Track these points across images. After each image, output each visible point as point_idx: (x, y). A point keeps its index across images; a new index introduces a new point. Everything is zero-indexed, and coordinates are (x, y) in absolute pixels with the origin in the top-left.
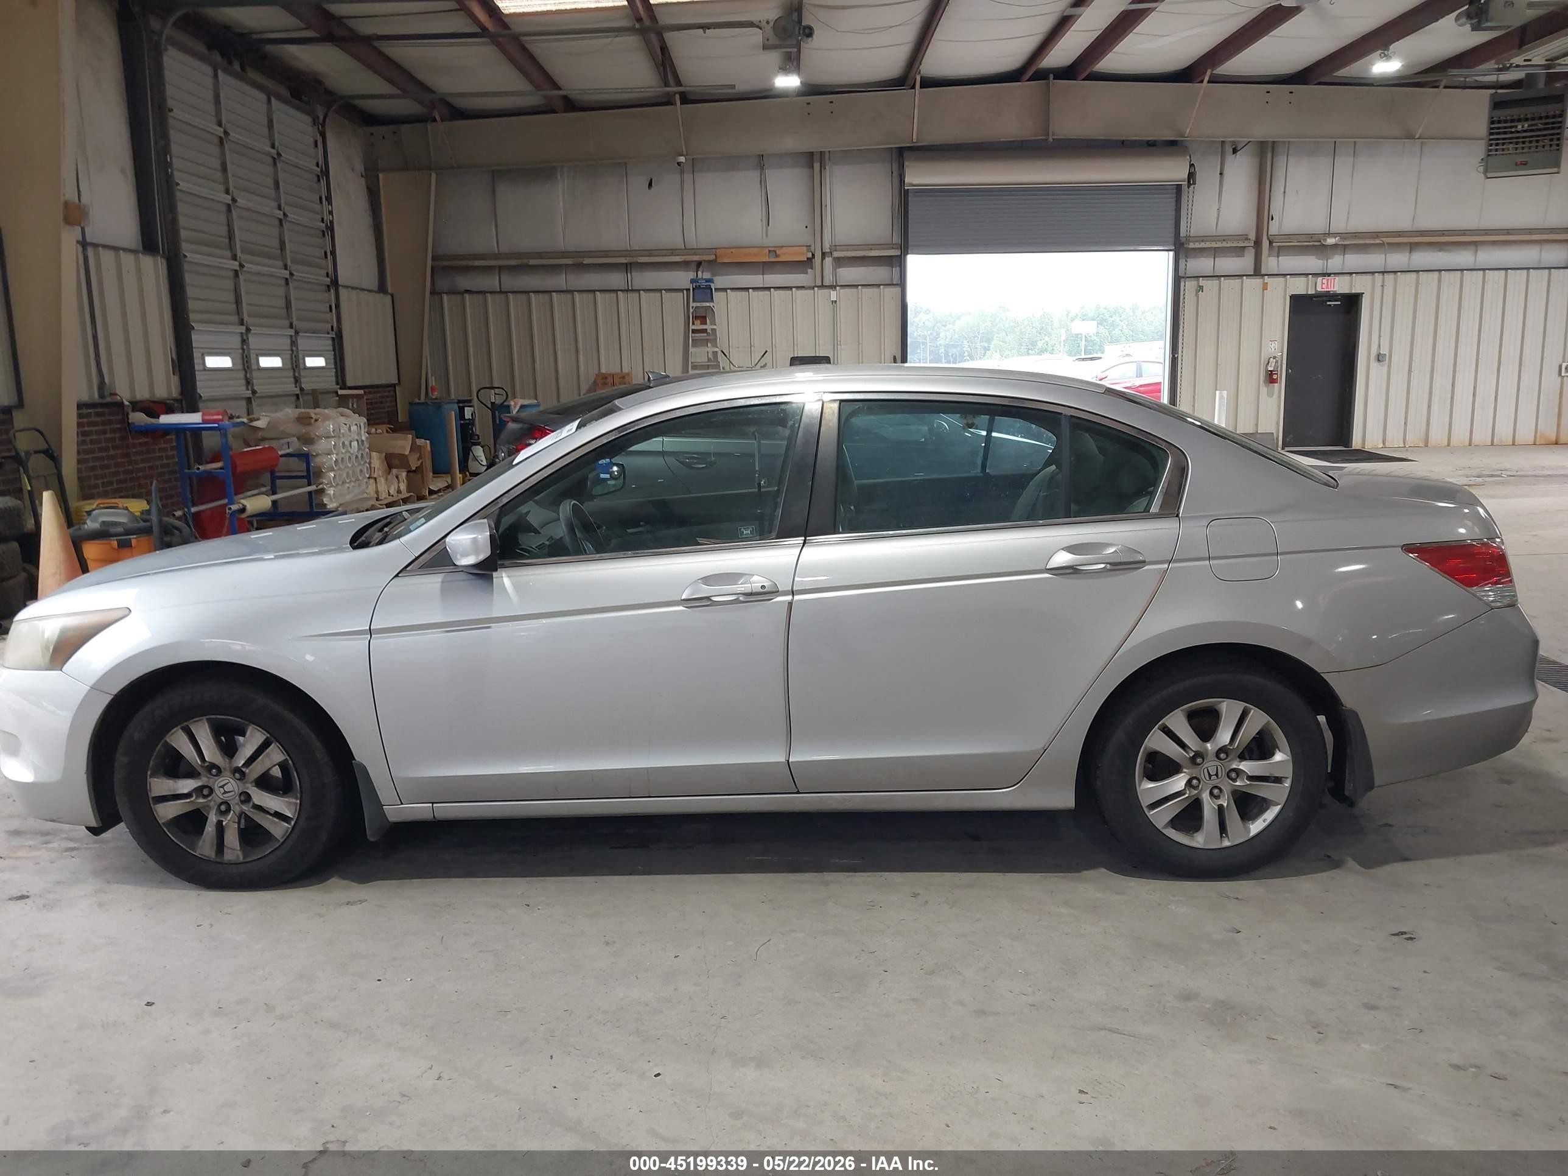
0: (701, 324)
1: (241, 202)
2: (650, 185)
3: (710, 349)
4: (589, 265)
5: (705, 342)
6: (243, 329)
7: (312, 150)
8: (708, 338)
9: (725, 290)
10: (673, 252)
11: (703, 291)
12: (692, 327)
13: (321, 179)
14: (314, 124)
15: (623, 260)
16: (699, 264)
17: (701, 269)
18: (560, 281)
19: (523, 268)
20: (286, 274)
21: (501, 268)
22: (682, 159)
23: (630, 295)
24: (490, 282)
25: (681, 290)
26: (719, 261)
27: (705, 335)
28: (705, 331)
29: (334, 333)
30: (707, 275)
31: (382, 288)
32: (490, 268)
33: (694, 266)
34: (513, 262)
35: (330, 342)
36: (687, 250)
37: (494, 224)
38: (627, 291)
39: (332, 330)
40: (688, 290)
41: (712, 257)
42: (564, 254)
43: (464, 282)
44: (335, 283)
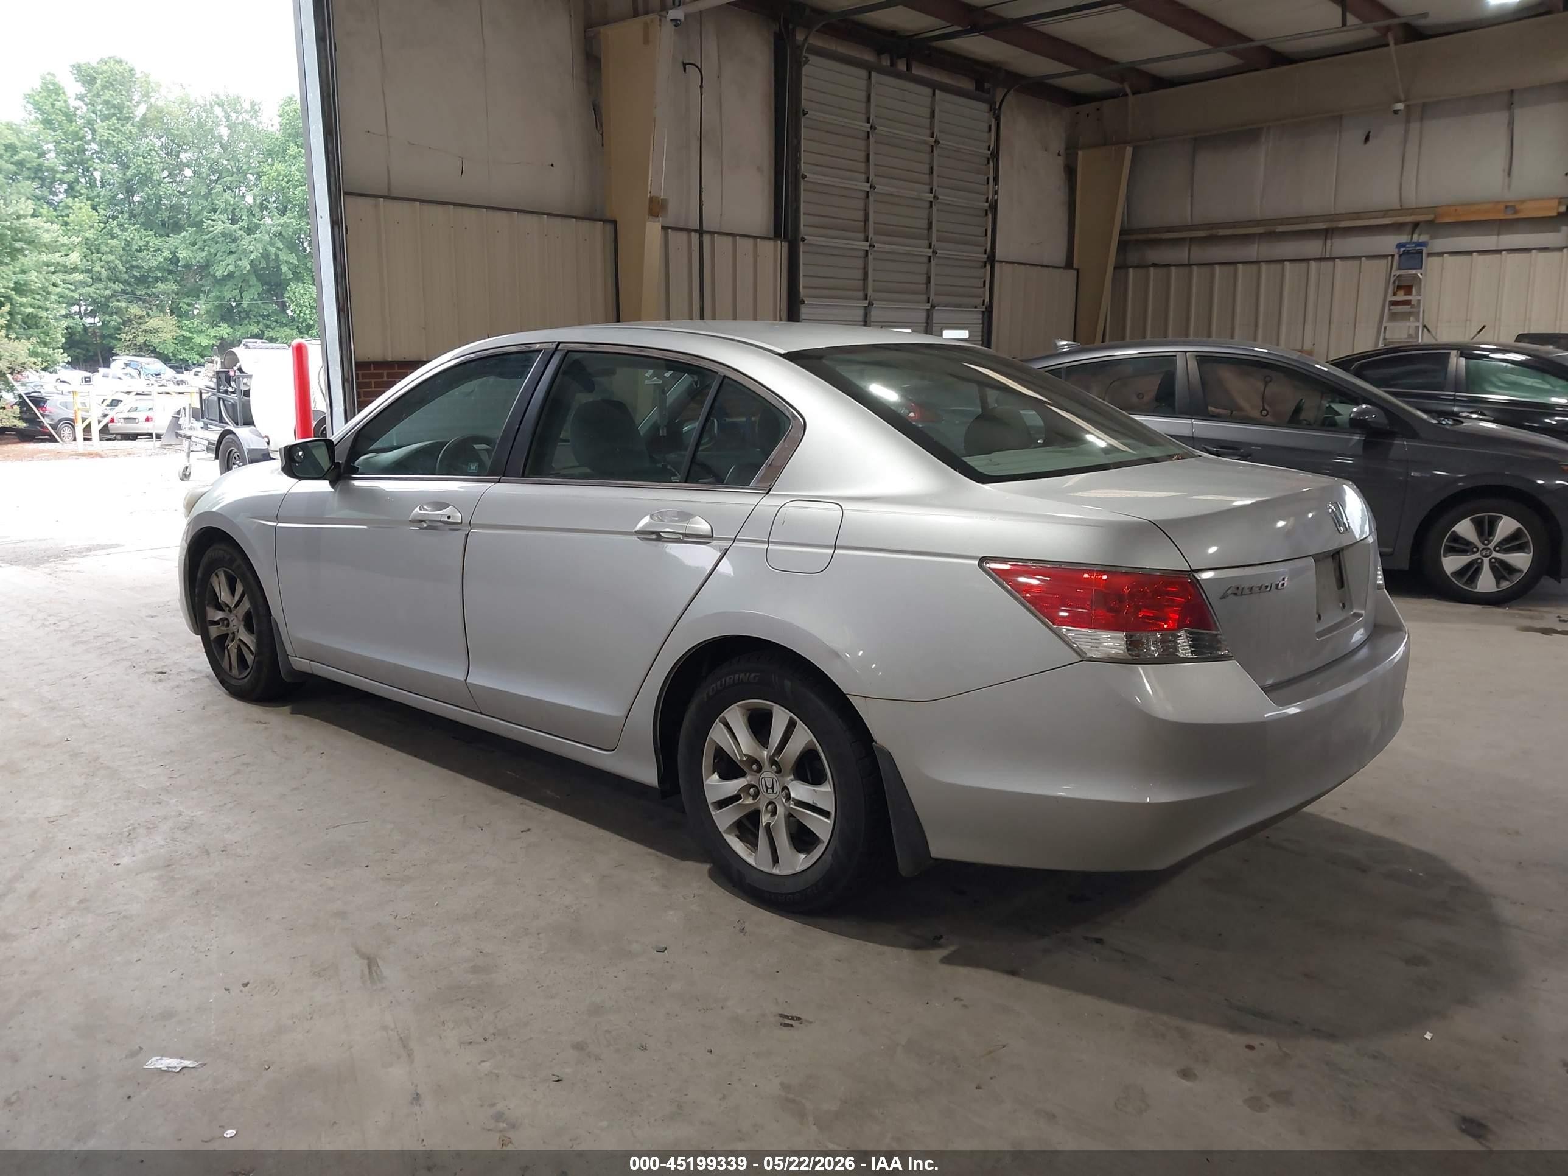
0: (1405, 295)
1: (879, 188)
2: (1367, 139)
3: (1412, 323)
4: (1283, 233)
5: (1406, 316)
6: (865, 303)
7: (985, 135)
8: (1412, 310)
9: (1441, 254)
10: (1385, 213)
11: (1412, 256)
12: (1391, 298)
13: (991, 162)
14: (991, 110)
15: (1322, 226)
16: (1416, 225)
17: (1417, 231)
18: (1252, 251)
19: (1212, 239)
20: (929, 252)
21: (1192, 240)
22: (1400, 106)
23: (1323, 264)
24: (1180, 254)
25: (1385, 257)
26: (1437, 221)
27: (1409, 307)
28: (1408, 303)
29: (984, 307)
30: (1423, 238)
31: (1069, 265)
32: (1182, 240)
33: (1409, 228)
34: (1202, 234)
35: (980, 316)
36: (1403, 210)
37: (1189, 194)
38: (1320, 259)
39: (983, 304)
40: (1393, 256)
41: (1430, 217)
42: (1258, 223)
43: (1154, 255)
44: (991, 259)
